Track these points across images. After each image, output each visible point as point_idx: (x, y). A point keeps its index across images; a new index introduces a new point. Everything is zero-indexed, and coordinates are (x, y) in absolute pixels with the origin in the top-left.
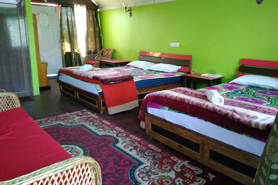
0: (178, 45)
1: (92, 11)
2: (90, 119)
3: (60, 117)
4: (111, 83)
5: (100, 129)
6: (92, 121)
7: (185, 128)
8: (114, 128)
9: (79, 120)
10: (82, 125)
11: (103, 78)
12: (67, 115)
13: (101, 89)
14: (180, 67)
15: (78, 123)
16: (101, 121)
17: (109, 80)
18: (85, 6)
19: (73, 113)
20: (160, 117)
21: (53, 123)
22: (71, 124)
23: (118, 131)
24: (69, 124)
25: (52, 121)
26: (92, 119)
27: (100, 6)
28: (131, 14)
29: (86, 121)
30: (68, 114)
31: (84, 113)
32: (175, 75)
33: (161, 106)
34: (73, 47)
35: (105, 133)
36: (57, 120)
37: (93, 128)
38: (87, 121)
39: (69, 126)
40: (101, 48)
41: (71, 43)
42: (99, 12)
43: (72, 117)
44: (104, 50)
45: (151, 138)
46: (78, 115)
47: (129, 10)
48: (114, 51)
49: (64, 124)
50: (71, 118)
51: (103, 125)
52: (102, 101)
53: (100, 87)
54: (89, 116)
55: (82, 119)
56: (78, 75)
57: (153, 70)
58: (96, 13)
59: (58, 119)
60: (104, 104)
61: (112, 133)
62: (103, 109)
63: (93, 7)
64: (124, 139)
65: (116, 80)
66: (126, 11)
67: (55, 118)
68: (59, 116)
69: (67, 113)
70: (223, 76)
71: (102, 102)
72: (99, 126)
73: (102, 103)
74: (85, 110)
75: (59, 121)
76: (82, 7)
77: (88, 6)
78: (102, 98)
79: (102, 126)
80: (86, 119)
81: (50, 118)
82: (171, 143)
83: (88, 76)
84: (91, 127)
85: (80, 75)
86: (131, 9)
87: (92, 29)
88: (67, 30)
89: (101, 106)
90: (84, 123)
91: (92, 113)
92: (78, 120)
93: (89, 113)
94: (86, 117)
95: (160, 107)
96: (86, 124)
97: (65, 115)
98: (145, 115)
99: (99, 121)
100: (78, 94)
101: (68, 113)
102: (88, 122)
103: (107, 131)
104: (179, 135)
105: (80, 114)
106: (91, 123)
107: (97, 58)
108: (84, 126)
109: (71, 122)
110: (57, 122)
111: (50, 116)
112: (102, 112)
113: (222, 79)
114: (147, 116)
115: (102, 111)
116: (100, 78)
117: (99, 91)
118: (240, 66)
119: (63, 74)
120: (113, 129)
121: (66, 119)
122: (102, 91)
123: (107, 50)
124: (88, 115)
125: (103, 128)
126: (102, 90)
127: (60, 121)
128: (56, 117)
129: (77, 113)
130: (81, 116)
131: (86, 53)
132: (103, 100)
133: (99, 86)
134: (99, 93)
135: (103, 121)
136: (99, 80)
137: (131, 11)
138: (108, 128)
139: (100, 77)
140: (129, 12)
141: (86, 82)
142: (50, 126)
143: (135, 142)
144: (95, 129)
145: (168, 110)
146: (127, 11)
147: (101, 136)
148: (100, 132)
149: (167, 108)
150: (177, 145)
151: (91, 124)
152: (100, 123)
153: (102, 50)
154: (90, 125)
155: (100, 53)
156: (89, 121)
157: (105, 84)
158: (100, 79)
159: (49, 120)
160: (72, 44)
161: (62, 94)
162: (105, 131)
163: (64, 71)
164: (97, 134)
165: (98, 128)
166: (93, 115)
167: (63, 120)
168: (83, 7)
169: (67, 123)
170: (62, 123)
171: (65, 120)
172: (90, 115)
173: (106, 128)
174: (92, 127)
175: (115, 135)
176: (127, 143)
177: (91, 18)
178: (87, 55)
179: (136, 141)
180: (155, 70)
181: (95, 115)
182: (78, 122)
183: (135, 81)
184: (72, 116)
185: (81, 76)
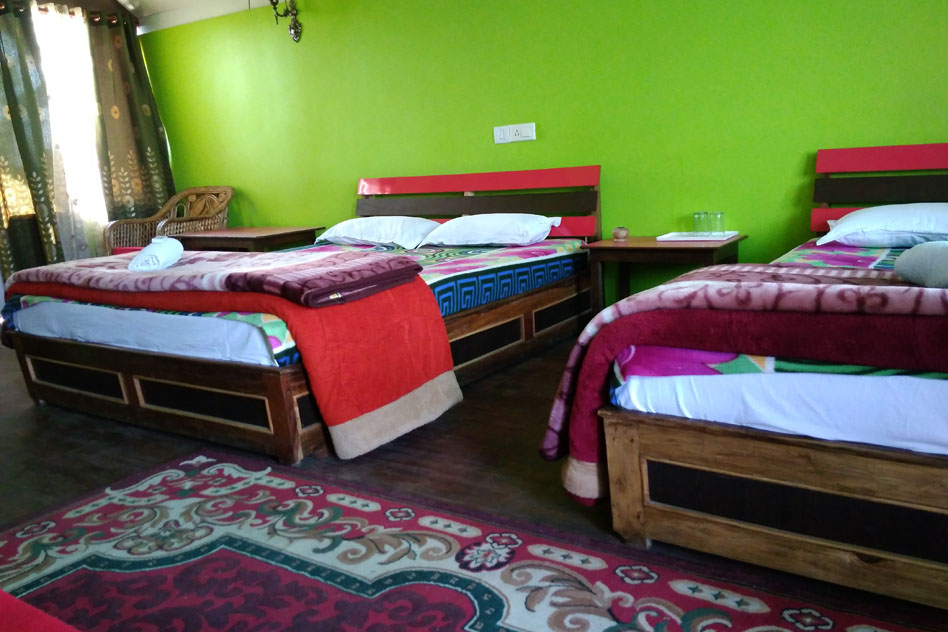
0: (529, 131)
1: (114, 35)
2: (254, 501)
3: (81, 519)
4: (332, 297)
5: (346, 545)
6: (275, 511)
7: (908, 452)
8: (413, 524)
9: (197, 519)
10: (230, 540)
11: (288, 279)
12: (115, 501)
13: (288, 333)
14: (557, 221)
15: (199, 534)
16: (320, 503)
17: (323, 285)
18: (78, 11)
19: (142, 486)
20: (711, 418)
21: (48, 561)
22: (160, 547)
23: (450, 539)
24: (150, 550)
25: (37, 547)
26: (261, 498)
27: (145, 15)
28: (297, 29)
29: (237, 512)
30: (115, 496)
31: (205, 472)
32: (555, 251)
33: (722, 356)
34: (41, 192)
35: (389, 562)
36: (67, 536)
37: (302, 548)
38: (247, 516)
39: (160, 561)
40: (170, 190)
41: (34, 174)
42: (142, 36)
43: (152, 507)
44: (186, 197)
45: (649, 543)
46: (174, 492)
47: (286, 13)
48: (237, 195)
49: (122, 555)
50: (146, 512)
51: (348, 523)
52: (295, 398)
53: (284, 325)
54: (239, 486)
55: (209, 506)
56: (132, 288)
57: (446, 243)
58: (132, 42)
59: (76, 532)
60: (313, 410)
61: (426, 556)
62: (304, 435)
63: (115, 14)
64: (515, 575)
65: (349, 280)
66: (278, 14)
67: (51, 530)
68: (71, 515)
69: (108, 491)
70: (743, 234)
71: (298, 400)
72: (328, 526)
73: (297, 409)
74: (202, 459)
75: (82, 541)
76: (66, 16)
77: (92, 13)
78: (295, 380)
79: (349, 528)
80: (229, 503)
81: (19, 535)
82: (800, 553)
83: (196, 283)
84: (286, 541)
85: (144, 287)
86: (294, 8)
87: (116, 112)
88: (9, 117)
89: (295, 424)
90: (233, 530)
91: (247, 468)
92: (187, 514)
93: (231, 470)
94: (224, 491)
95: (712, 366)
96: (251, 531)
97: (103, 502)
98: (606, 421)
99: (310, 505)
100: (143, 383)
101: (112, 489)
102: (250, 520)
103: (390, 551)
104: (867, 498)
105: (188, 485)
106: (272, 519)
107: (164, 227)
108: (245, 545)
109: (154, 536)
110: (69, 548)
111: (17, 523)
112: (300, 455)
113: (741, 246)
114: (621, 429)
115: (303, 449)
116: (269, 278)
117: (279, 343)
118: (816, 180)
119: (37, 299)
120: (413, 532)
121: (120, 525)
122: (291, 344)
123: (199, 195)
124: (230, 481)
125: (355, 535)
126: (295, 337)
127: (88, 543)
128: (53, 524)
129: (164, 482)
130: (194, 492)
131: (109, 213)
132: (300, 389)
133: (274, 319)
134: (278, 357)
135: (333, 498)
136: (266, 287)
137: (295, 15)
138: (381, 529)
139: (271, 275)
140: (289, 19)
141: (185, 312)
142: (36, 583)
143: (588, 584)
144: (317, 551)
145: (778, 370)
146: (282, 13)
147: (379, 584)
148: (352, 561)
149: (770, 363)
150: (847, 558)
151: (279, 525)
152: (326, 514)
153: (175, 199)
154: (273, 532)
155: (169, 211)
156: (254, 513)
157: (307, 305)
158: (274, 284)
159: (20, 549)
160: (38, 179)
161: (41, 402)
162: (382, 552)
163: (42, 279)
164: (349, 581)
165: (327, 543)
166: (259, 474)
167: (104, 534)
168: (72, 14)
169: (137, 546)
170: (106, 549)
171: (113, 530)
172: (240, 479)
173: (372, 531)
174: (291, 540)
175: (450, 565)
176: (548, 598)
177: (110, 64)
178: (112, 223)
179: (593, 576)
180: (454, 243)
181: (269, 474)
182: (197, 528)
183: (429, 282)
184: (143, 501)
185: (149, 293)
